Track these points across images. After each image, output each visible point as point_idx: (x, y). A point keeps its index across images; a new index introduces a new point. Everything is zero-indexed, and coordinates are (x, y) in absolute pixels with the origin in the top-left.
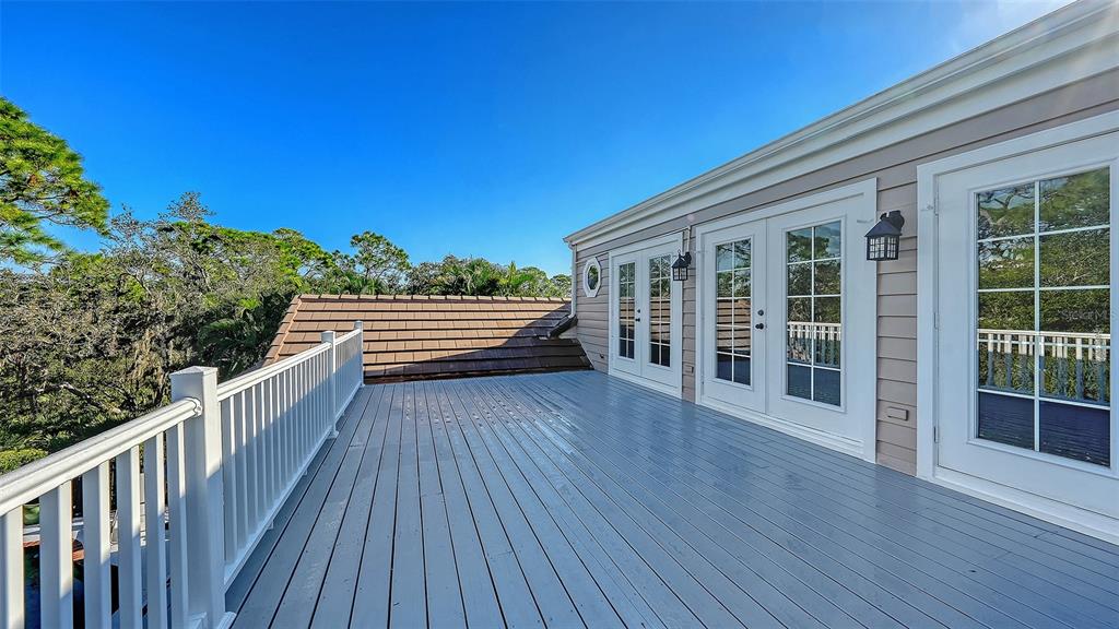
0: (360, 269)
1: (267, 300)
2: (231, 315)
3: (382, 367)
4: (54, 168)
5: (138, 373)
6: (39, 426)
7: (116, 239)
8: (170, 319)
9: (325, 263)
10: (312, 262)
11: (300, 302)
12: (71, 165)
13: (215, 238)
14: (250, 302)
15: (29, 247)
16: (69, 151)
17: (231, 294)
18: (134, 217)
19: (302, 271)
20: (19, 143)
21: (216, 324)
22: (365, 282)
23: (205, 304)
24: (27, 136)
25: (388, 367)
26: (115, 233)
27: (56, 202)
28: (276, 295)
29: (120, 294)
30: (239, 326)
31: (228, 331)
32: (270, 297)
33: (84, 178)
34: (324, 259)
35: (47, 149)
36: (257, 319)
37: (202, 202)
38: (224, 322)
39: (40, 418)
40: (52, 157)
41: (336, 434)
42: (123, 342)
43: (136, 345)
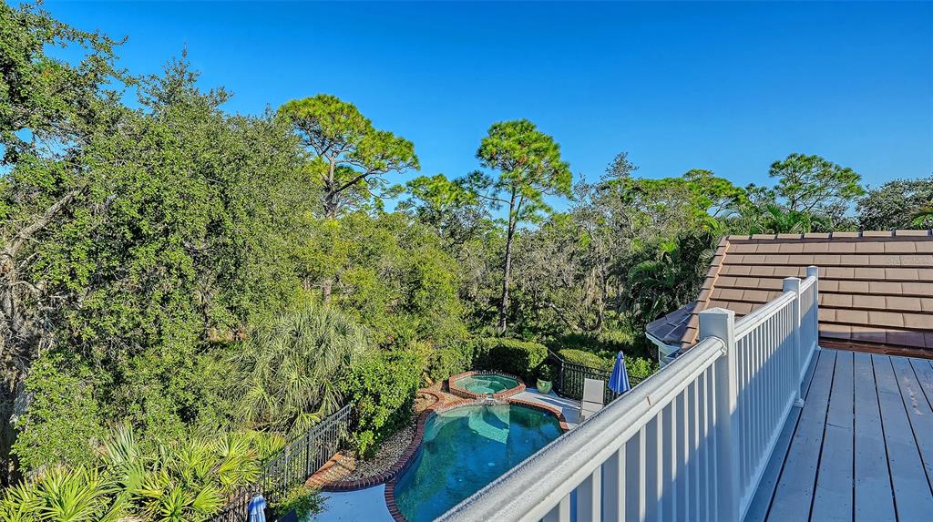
0: (782, 201)
1: (683, 243)
2: (652, 257)
3: (847, 329)
4: (547, 158)
5: (588, 302)
6: (540, 329)
7: (576, 200)
8: (607, 260)
9: (737, 200)
10: (721, 201)
11: (728, 245)
12: (555, 153)
13: (638, 189)
14: (669, 246)
15: (539, 212)
16: (554, 143)
17: (651, 239)
18: (586, 182)
19: (711, 211)
20: (534, 146)
21: (641, 265)
22: (796, 217)
23: (634, 247)
24: (535, 141)
25: (856, 330)
26: (575, 196)
27: (547, 180)
28: (692, 237)
29: (575, 241)
30: (660, 268)
31: (649, 272)
32: (686, 240)
33: (562, 159)
34: (736, 195)
35: (545, 145)
36: (675, 262)
37: (629, 160)
38: (648, 264)
39: (541, 325)
40: (546, 150)
41: (801, 402)
42: (578, 278)
43: (587, 280)
